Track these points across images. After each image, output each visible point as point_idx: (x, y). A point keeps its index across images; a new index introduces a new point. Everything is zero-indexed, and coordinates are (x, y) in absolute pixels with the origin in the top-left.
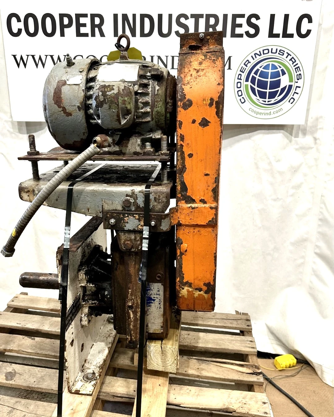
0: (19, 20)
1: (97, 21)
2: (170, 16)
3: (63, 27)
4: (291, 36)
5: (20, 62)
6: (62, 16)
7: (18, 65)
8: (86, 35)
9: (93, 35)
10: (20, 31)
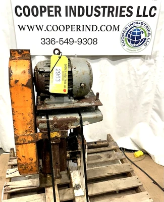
0: (21, 9)
1: (58, 9)
2: (92, 7)
3: (42, 12)
4: (147, 16)
5: (22, 28)
6: (41, 7)
7: (21, 30)
8: (53, 16)
9: (56, 16)
10: (21, 14)
